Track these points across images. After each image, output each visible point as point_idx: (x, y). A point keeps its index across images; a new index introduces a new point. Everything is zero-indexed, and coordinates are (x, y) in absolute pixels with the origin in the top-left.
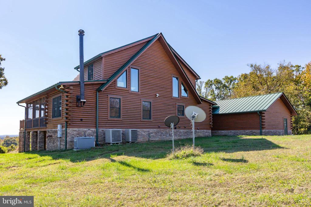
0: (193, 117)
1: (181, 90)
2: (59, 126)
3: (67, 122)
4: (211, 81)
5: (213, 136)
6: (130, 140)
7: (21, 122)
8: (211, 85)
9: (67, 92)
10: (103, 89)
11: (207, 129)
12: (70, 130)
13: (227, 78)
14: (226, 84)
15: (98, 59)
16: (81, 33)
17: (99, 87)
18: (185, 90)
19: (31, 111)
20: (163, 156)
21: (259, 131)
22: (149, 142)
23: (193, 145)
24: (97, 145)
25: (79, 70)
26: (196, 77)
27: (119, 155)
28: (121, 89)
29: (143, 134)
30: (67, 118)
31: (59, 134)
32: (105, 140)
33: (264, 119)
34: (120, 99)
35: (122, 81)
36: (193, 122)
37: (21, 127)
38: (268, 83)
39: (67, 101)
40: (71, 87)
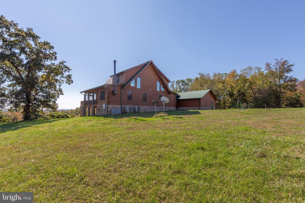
0: (164, 101)
1: (161, 88)
2: (104, 104)
3: (108, 102)
4: (179, 81)
5: (176, 109)
6: (137, 111)
7: (81, 102)
8: (179, 83)
9: (108, 89)
10: (125, 87)
11: (173, 107)
12: (109, 106)
13: (188, 79)
14: (187, 83)
15: (122, 73)
16: (115, 62)
17: (123, 86)
18: (163, 88)
19: (87, 97)
20: (151, 117)
21: (198, 108)
22: (145, 112)
23: (164, 112)
24: (122, 113)
25: (112, 77)
26: (168, 81)
27: (133, 116)
28: (133, 87)
29: (143, 108)
30: (108, 100)
31: (104, 108)
32: (125, 111)
33: (201, 102)
34: (132, 92)
35: (133, 83)
36: (164, 103)
37: (81, 105)
38: (208, 83)
39: (108, 93)
40: (110, 87)
